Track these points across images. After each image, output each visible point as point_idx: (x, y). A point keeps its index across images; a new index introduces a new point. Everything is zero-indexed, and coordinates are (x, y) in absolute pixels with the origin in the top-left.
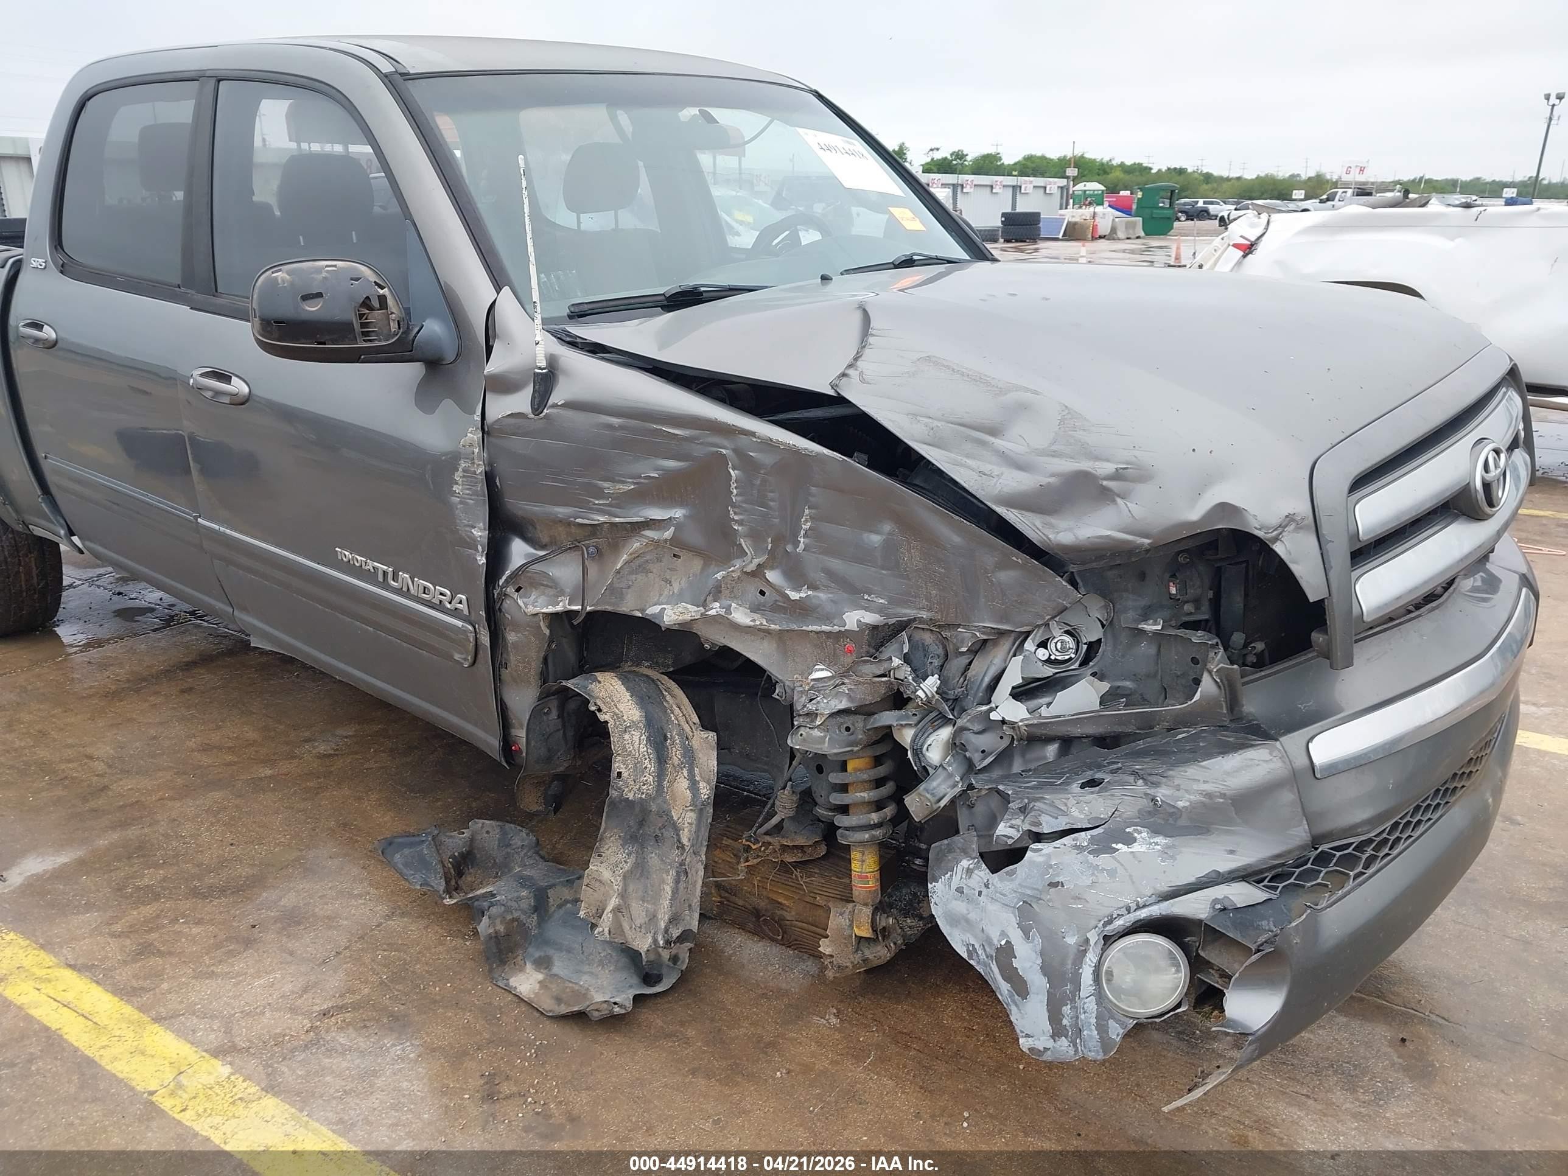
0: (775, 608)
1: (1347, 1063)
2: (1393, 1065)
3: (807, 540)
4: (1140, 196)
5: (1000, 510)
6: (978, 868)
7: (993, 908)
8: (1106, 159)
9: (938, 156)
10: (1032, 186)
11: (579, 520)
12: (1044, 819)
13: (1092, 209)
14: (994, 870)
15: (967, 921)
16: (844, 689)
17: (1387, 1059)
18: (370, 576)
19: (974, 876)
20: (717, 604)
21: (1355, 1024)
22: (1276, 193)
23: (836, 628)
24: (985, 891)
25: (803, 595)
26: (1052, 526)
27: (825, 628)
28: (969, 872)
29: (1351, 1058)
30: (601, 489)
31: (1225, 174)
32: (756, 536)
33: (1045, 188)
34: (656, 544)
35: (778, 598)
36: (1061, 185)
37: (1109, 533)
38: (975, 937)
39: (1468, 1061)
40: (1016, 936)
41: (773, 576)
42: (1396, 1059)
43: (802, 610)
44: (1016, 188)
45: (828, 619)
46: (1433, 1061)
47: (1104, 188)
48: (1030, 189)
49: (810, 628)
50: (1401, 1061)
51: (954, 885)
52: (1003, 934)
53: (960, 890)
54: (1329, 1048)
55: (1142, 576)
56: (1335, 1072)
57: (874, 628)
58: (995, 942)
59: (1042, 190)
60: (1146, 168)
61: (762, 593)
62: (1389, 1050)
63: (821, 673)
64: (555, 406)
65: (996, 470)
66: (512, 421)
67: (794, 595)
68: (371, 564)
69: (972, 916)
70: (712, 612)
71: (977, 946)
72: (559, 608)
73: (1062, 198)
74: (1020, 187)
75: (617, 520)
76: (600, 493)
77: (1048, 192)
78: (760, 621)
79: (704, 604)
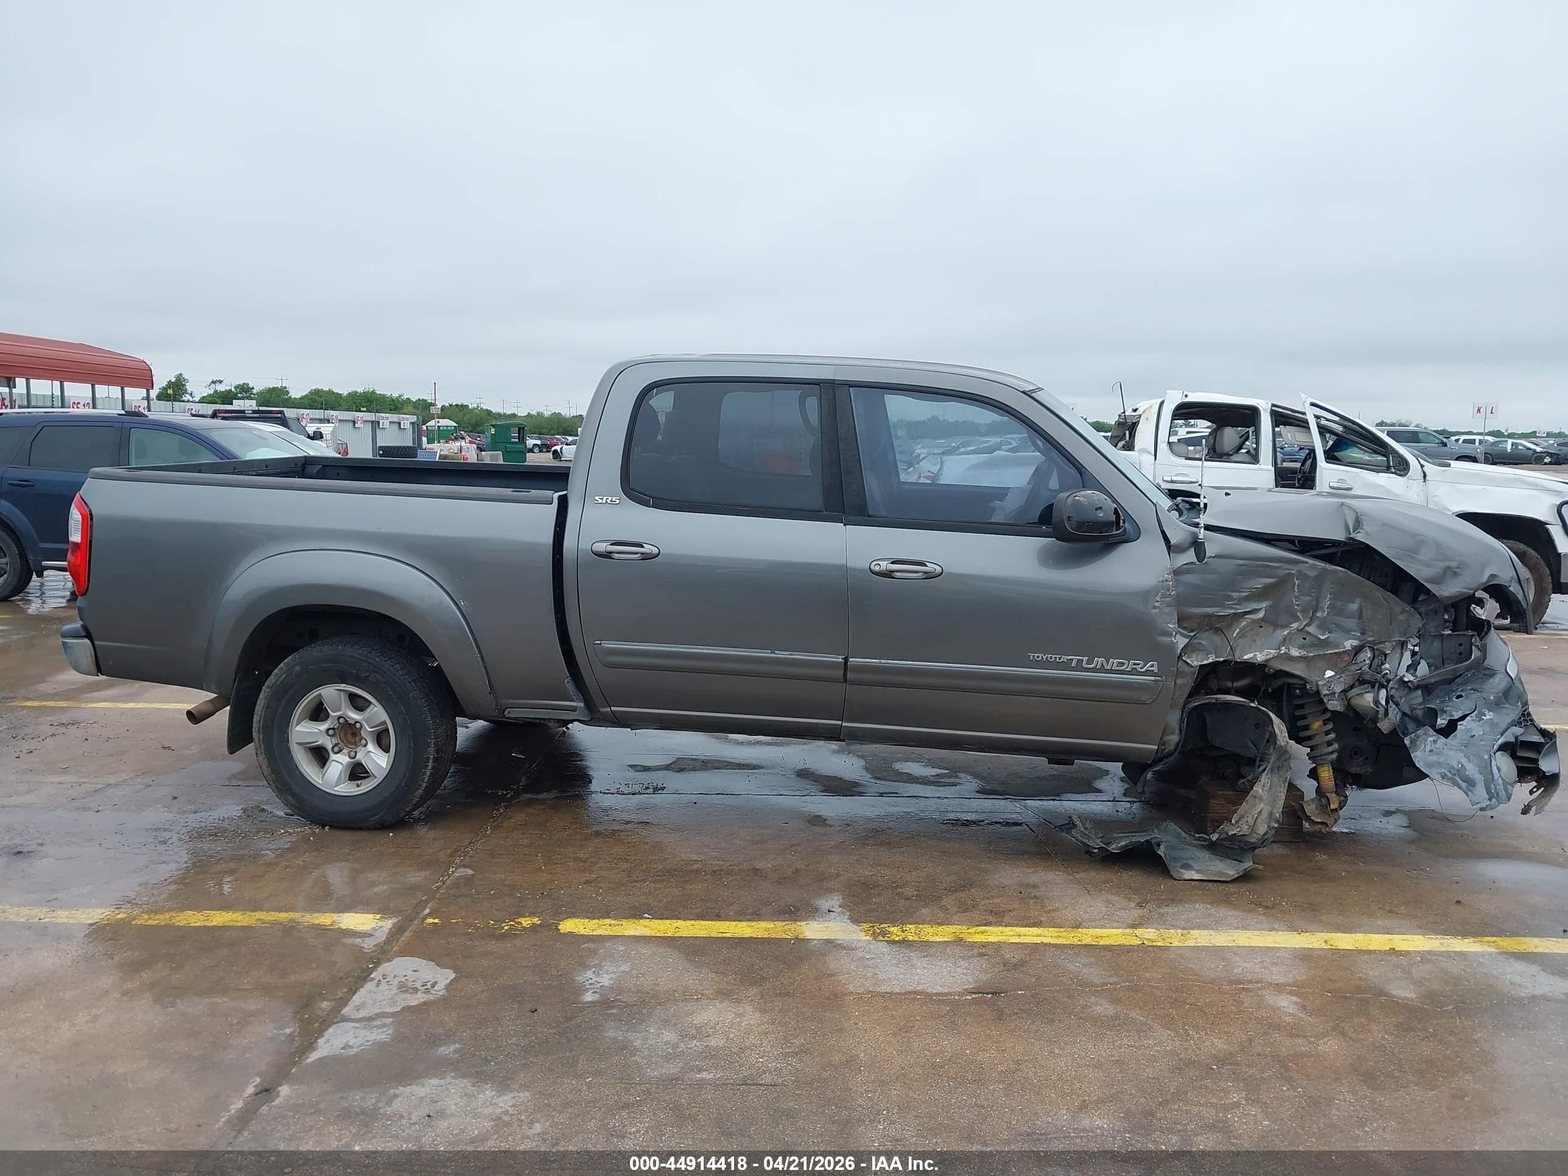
0: (1313, 645)
3: (1329, 610)
4: (493, 433)
5: (1425, 584)
6: (1440, 738)
7: (1450, 753)
8: (395, 395)
9: (221, 388)
10: (388, 421)
11: (1219, 614)
12: (1454, 713)
13: (458, 444)
14: (1447, 738)
15: (1439, 763)
16: (1342, 679)
18: (1066, 666)
19: (1438, 742)
20: (1283, 648)
22: (561, 430)
23: (1342, 650)
24: (1445, 747)
25: (1326, 636)
26: (1441, 589)
27: (1336, 651)
28: (1435, 742)
30: (1232, 597)
31: (501, 411)
32: (1304, 611)
33: (400, 423)
34: (1254, 621)
35: (1314, 639)
36: (412, 421)
37: (1459, 590)
38: (1445, 769)
40: (1464, 761)
41: (1311, 629)
43: (1325, 644)
44: (375, 424)
45: (1337, 647)
47: (455, 425)
48: (387, 425)
49: (1329, 652)
51: (1428, 749)
52: (1459, 762)
53: (1431, 751)
55: (1436, 612)
57: (1356, 647)
58: (1456, 767)
59: (397, 426)
60: (465, 406)
61: (1304, 639)
63: (1329, 673)
64: (1211, 557)
65: (1421, 568)
66: (1186, 566)
67: (1322, 637)
68: (1065, 658)
69: (1441, 760)
70: (1282, 652)
71: (1446, 772)
72: (1210, 661)
73: (414, 433)
74: (379, 422)
75: (1239, 611)
76: (1231, 598)
77: (402, 427)
78: (1303, 653)
79: (1279, 649)
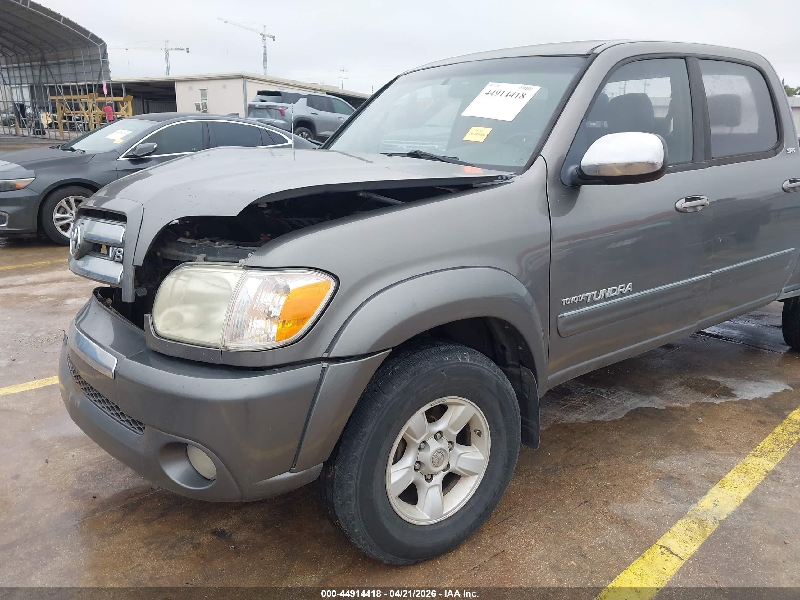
1: (102, 478)
2: (89, 489)
17: (92, 488)
21: (117, 491)
29: (103, 480)
39: (67, 510)
42: (90, 491)
46: (78, 500)
50: (88, 492)
54: (113, 477)
56: (102, 473)
62: (96, 492)
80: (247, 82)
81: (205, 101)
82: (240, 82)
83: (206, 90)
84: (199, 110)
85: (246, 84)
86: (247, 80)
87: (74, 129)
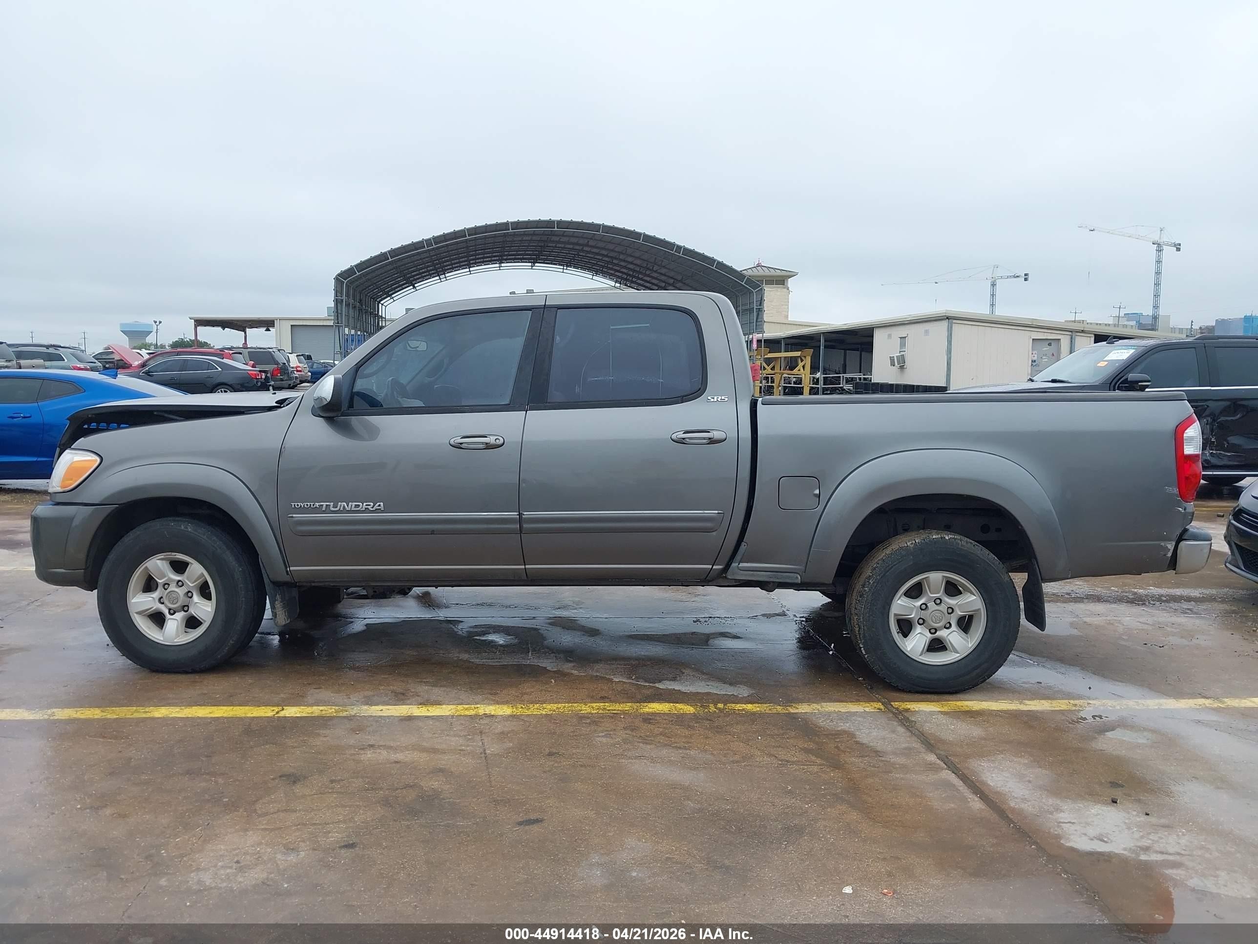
80: (953, 325)
81: (902, 353)
82: (945, 324)
83: (905, 337)
84: (894, 365)
85: (952, 328)
86: (955, 321)
87: (772, 393)
